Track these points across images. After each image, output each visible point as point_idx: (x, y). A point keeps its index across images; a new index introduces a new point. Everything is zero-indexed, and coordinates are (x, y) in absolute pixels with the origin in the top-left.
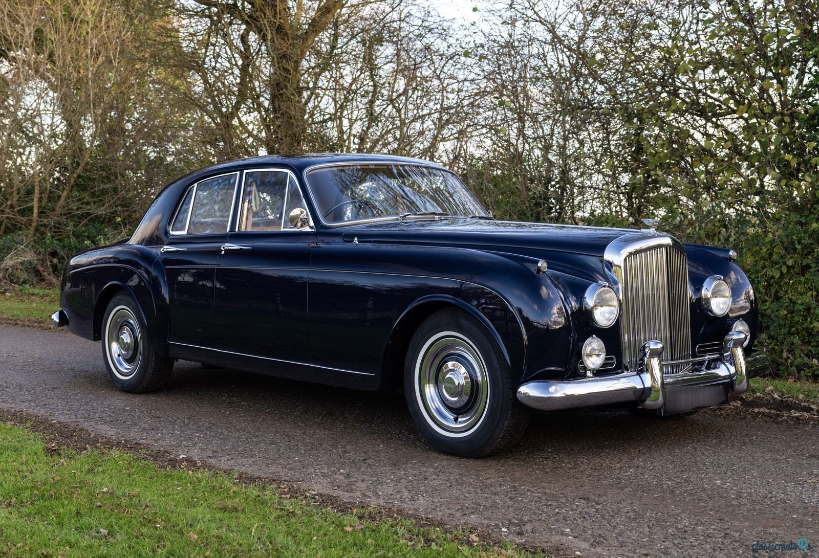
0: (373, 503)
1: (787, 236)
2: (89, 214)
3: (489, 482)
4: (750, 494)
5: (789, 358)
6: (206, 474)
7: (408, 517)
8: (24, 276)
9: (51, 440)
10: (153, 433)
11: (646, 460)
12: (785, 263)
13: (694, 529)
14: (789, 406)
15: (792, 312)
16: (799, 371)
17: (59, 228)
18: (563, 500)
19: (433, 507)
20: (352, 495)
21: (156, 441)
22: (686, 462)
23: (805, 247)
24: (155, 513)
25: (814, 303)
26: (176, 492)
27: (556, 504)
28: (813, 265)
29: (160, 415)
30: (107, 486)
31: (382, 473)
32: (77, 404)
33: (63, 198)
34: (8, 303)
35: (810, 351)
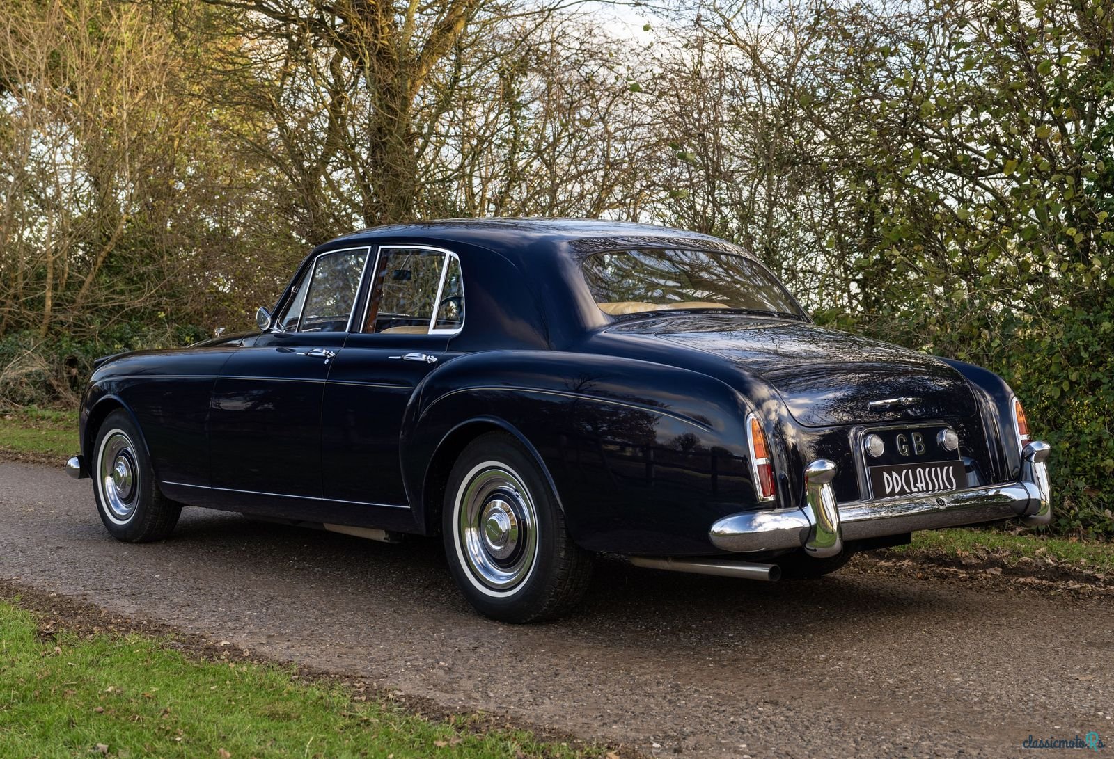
0: (481, 706)
1: (1069, 341)
2: (122, 307)
3: (643, 679)
4: (999, 697)
5: (1071, 508)
6: (254, 668)
7: (526, 727)
8: (30, 392)
9: (46, 621)
10: (189, 610)
11: (861, 649)
12: (1067, 378)
13: (916, 745)
14: (1065, 575)
15: (1077, 445)
16: (1086, 527)
17: (81, 327)
18: (743, 705)
19: (562, 713)
20: (453, 696)
21: (191, 621)
22: (917, 652)
23: (1094, 356)
24: (176, 722)
25: (1106, 433)
26: (208, 693)
27: (731, 710)
28: (1106, 380)
29: (200, 586)
30: (114, 685)
31: (496, 665)
32: (87, 569)
33: (86, 285)
34: (7, 430)
35: (1101, 499)
